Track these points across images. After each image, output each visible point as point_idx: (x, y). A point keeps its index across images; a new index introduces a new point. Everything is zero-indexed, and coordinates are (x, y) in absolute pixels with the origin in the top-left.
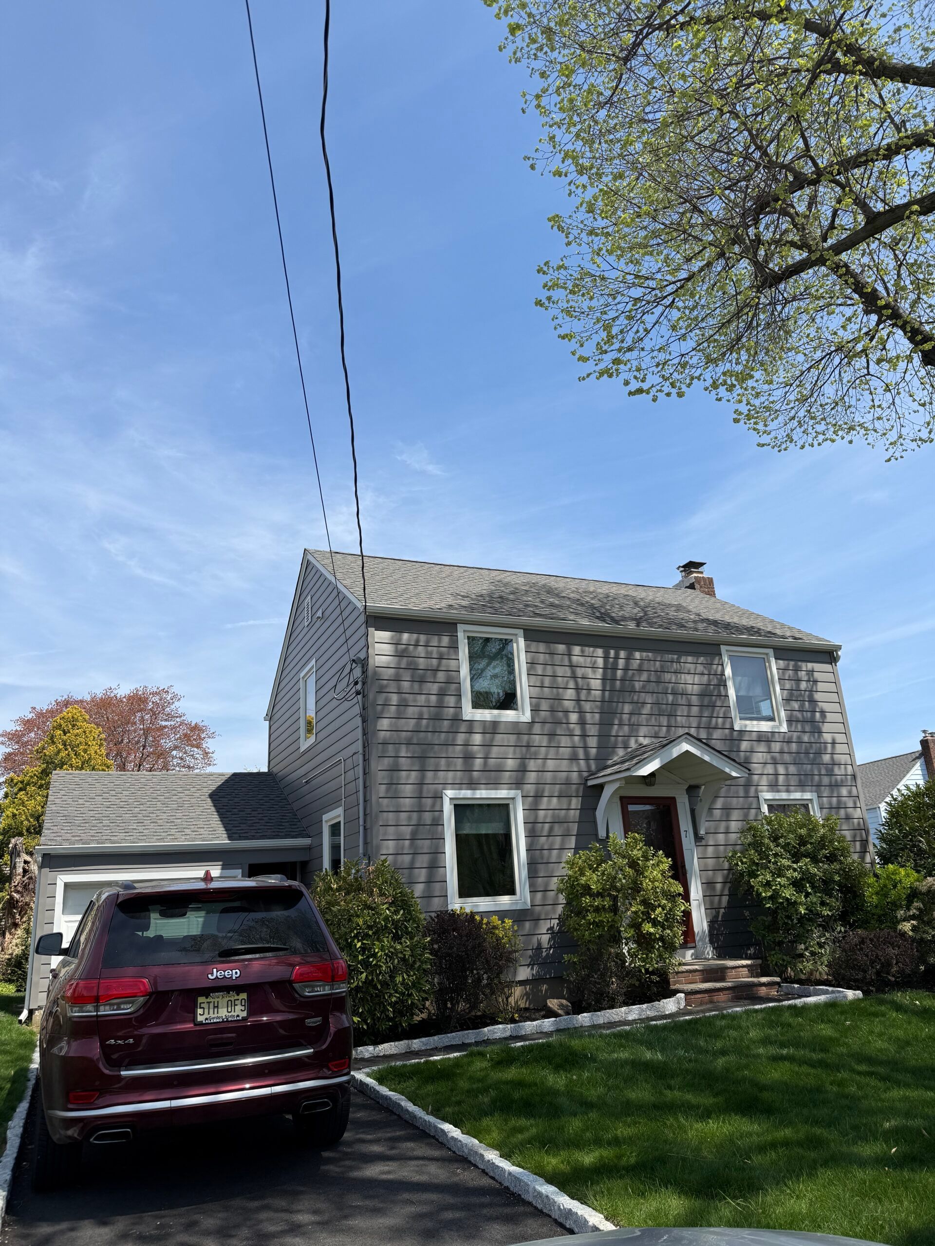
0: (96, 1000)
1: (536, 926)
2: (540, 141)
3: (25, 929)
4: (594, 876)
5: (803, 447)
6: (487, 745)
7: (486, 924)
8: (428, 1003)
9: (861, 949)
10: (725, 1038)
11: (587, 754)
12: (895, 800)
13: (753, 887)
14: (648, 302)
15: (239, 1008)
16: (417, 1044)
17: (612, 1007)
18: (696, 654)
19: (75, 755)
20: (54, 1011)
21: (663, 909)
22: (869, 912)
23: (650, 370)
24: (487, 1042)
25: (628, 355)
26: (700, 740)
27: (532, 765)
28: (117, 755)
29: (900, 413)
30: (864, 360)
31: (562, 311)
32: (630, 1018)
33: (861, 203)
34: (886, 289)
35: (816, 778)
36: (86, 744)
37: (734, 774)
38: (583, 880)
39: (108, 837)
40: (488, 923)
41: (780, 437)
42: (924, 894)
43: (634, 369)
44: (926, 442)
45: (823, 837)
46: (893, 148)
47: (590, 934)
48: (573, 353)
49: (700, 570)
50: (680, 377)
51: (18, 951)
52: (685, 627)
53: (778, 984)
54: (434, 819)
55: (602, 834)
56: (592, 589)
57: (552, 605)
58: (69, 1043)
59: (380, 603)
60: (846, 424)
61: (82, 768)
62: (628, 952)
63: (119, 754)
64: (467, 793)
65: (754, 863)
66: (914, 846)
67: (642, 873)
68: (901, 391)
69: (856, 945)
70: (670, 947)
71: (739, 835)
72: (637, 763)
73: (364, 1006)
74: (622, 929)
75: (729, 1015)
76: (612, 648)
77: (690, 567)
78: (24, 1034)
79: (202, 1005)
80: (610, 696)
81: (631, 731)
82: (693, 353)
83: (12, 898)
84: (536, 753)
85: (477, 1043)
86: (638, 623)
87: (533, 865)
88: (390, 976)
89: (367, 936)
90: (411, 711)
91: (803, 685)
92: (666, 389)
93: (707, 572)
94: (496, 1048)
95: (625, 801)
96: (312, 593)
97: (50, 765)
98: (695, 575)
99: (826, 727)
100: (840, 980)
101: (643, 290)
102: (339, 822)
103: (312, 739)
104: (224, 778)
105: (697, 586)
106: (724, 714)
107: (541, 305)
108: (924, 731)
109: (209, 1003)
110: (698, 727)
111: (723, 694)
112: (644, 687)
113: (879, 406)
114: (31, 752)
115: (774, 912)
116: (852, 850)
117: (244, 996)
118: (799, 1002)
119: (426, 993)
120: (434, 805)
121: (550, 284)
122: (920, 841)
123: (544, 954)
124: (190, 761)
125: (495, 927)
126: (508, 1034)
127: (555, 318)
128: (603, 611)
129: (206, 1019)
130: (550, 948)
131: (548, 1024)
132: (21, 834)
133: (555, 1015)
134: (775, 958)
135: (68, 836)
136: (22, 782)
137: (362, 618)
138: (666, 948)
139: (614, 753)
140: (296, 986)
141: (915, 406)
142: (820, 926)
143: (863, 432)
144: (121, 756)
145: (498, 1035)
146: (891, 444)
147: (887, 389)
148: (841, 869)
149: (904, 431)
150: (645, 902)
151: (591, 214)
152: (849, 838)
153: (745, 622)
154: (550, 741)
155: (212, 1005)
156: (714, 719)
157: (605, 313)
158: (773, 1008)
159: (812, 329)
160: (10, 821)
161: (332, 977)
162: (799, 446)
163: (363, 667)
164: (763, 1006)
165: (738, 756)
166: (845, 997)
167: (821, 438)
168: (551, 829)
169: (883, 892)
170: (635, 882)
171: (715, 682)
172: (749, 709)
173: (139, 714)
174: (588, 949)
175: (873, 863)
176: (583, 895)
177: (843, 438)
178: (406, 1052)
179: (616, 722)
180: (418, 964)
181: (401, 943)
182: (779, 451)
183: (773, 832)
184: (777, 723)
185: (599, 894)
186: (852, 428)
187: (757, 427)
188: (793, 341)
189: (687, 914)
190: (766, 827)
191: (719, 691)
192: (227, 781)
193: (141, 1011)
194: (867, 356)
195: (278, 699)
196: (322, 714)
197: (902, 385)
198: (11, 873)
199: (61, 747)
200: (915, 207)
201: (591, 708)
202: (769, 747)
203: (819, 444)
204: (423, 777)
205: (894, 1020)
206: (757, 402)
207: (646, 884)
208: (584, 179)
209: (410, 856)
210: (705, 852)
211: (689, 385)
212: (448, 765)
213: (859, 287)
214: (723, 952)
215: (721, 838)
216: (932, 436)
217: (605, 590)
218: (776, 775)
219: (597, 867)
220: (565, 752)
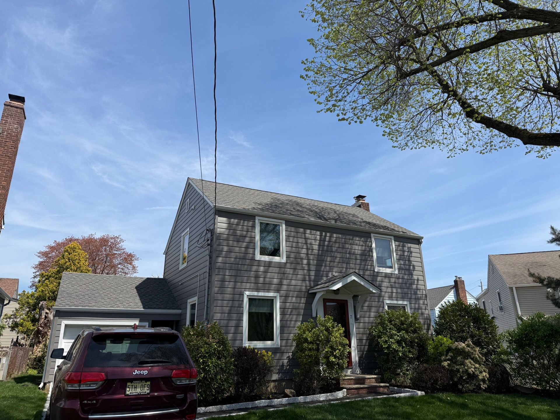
0: (80, 382)
1: (282, 356)
2: (307, 5)
3: (44, 344)
4: (310, 334)
5: (412, 149)
6: (266, 272)
7: (260, 354)
8: (231, 389)
9: (425, 373)
10: (364, 411)
11: (310, 278)
12: (443, 307)
13: (379, 343)
14: (350, 81)
15: (146, 388)
16: (225, 407)
17: (314, 394)
18: (361, 237)
19: (74, 264)
20: (59, 385)
21: (339, 351)
22: (429, 356)
23: (349, 110)
24: (257, 408)
25: (339, 103)
26: (360, 275)
27: (285, 282)
28: (92, 266)
29: (455, 137)
30: (440, 113)
31: (312, 81)
32: (322, 400)
33: (445, 46)
34: (452, 83)
35: (409, 295)
36: (79, 260)
37: (374, 291)
38: (305, 336)
39: (88, 304)
40: (261, 353)
41: (402, 144)
42: (453, 349)
43: (341, 109)
44: (465, 150)
45: (411, 322)
46: (460, 23)
47: (306, 360)
48: (315, 100)
49: (364, 199)
50: (361, 115)
51: (40, 354)
52: (356, 224)
53: (388, 387)
54: (239, 304)
55: (314, 315)
56: (316, 204)
57: (298, 211)
58: (65, 402)
59: (222, 205)
60: (431, 140)
61: (76, 271)
62: (323, 369)
63: (94, 265)
64: (256, 293)
65: (380, 332)
66: (450, 328)
67: (331, 334)
68: (456, 127)
69: (423, 371)
70: (341, 368)
71: (374, 319)
72: (332, 284)
73: (202, 389)
74: (321, 359)
75: (366, 400)
76: (324, 231)
77: (360, 197)
78: (41, 394)
79: (129, 387)
80: (322, 253)
81: (330, 269)
82: (368, 105)
83: (38, 329)
84: (287, 277)
85: (252, 408)
86: (336, 220)
87: (283, 327)
88: (215, 376)
89: (205, 357)
90: (233, 255)
91: (406, 254)
92: (355, 119)
93: (366, 200)
94: (262, 411)
95: (325, 301)
96: (190, 197)
97: (62, 269)
98: (361, 201)
99: (415, 273)
100: (415, 386)
101: (348, 75)
102: (195, 303)
103: (185, 265)
104: (143, 280)
105: (362, 206)
106: (371, 264)
107: (303, 78)
108: (456, 277)
109: (132, 385)
110: (359, 269)
111: (371, 255)
112: (337, 250)
113: (446, 133)
114: (53, 261)
115: (388, 354)
116: (423, 328)
117: (149, 383)
118: (397, 395)
119: (231, 384)
120: (239, 298)
121: (307, 68)
122: (453, 326)
123: (285, 368)
124: (126, 270)
125: (264, 356)
126: (266, 404)
127: (308, 84)
128: (321, 214)
129: (131, 393)
130: (288, 366)
131: (284, 400)
132: (45, 300)
133: (288, 396)
134: (387, 375)
135: (69, 303)
136: (47, 276)
137: (213, 211)
138: (339, 368)
139: (322, 279)
140: (173, 379)
141: (461, 134)
142: (407, 361)
143: (438, 144)
144: (94, 266)
145: (262, 405)
146: (450, 150)
147: (450, 126)
148: (418, 336)
149: (456, 145)
150: (331, 347)
151: (327, 40)
152: (422, 323)
153: (382, 224)
154: (294, 272)
155: (133, 387)
156: (366, 266)
157: (330, 84)
158: (385, 398)
159: (419, 97)
160: (40, 293)
161: (190, 376)
162: (410, 148)
163: (211, 233)
164: (381, 397)
165: (376, 283)
166: (417, 394)
167: (420, 145)
168: (291, 312)
169: (436, 348)
170: (327, 338)
171: (368, 249)
172: (382, 263)
173: (104, 247)
174: (305, 367)
175: (432, 334)
176: (304, 342)
177: (429, 146)
178: (220, 411)
179: (324, 265)
180: (228, 371)
181: (221, 361)
182: (402, 150)
183: (389, 318)
184: (393, 270)
185: (311, 343)
186: (433, 142)
187: (393, 138)
188: (411, 102)
189: (350, 353)
190: (387, 316)
191: (369, 254)
192: (144, 281)
193: (100, 388)
194: (442, 111)
195: (171, 244)
196: (191, 253)
197: (456, 125)
198: (39, 318)
199: (67, 260)
200: (468, 50)
201: (313, 258)
202: (390, 280)
203: (419, 148)
204: (235, 285)
205: (438, 406)
206: (393, 128)
207: (333, 339)
208: (326, 24)
209: (227, 321)
210: (359, 325)
211: (365, 119)
212: (248, 280)
213: (441, 81)
214: (364, 371)
215: (367, 319)
216: (468, 148)
217: (322, 205)
218: (392, 292)
219: (311, 330)
220: (300, 277)
